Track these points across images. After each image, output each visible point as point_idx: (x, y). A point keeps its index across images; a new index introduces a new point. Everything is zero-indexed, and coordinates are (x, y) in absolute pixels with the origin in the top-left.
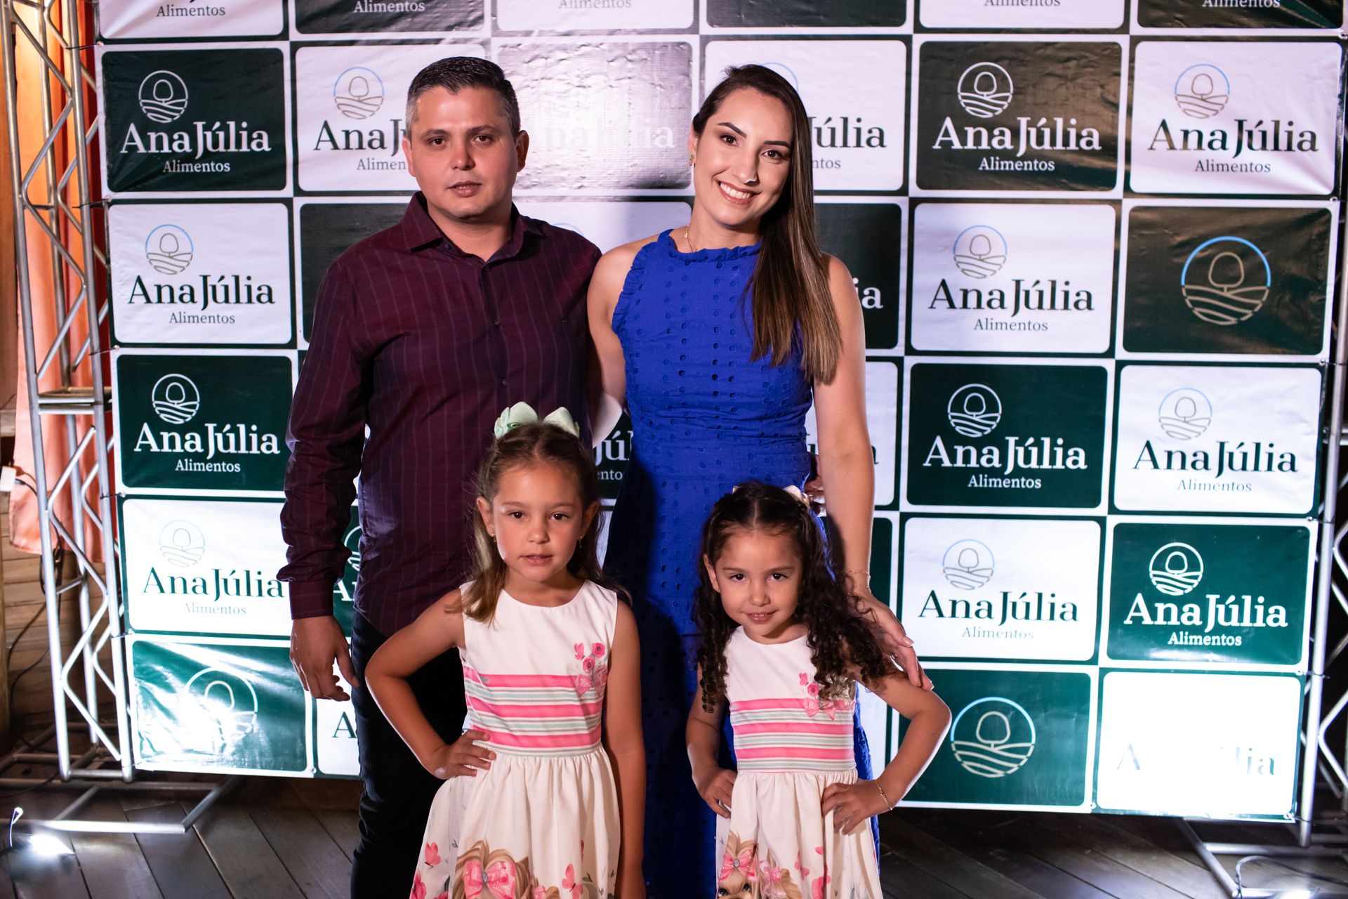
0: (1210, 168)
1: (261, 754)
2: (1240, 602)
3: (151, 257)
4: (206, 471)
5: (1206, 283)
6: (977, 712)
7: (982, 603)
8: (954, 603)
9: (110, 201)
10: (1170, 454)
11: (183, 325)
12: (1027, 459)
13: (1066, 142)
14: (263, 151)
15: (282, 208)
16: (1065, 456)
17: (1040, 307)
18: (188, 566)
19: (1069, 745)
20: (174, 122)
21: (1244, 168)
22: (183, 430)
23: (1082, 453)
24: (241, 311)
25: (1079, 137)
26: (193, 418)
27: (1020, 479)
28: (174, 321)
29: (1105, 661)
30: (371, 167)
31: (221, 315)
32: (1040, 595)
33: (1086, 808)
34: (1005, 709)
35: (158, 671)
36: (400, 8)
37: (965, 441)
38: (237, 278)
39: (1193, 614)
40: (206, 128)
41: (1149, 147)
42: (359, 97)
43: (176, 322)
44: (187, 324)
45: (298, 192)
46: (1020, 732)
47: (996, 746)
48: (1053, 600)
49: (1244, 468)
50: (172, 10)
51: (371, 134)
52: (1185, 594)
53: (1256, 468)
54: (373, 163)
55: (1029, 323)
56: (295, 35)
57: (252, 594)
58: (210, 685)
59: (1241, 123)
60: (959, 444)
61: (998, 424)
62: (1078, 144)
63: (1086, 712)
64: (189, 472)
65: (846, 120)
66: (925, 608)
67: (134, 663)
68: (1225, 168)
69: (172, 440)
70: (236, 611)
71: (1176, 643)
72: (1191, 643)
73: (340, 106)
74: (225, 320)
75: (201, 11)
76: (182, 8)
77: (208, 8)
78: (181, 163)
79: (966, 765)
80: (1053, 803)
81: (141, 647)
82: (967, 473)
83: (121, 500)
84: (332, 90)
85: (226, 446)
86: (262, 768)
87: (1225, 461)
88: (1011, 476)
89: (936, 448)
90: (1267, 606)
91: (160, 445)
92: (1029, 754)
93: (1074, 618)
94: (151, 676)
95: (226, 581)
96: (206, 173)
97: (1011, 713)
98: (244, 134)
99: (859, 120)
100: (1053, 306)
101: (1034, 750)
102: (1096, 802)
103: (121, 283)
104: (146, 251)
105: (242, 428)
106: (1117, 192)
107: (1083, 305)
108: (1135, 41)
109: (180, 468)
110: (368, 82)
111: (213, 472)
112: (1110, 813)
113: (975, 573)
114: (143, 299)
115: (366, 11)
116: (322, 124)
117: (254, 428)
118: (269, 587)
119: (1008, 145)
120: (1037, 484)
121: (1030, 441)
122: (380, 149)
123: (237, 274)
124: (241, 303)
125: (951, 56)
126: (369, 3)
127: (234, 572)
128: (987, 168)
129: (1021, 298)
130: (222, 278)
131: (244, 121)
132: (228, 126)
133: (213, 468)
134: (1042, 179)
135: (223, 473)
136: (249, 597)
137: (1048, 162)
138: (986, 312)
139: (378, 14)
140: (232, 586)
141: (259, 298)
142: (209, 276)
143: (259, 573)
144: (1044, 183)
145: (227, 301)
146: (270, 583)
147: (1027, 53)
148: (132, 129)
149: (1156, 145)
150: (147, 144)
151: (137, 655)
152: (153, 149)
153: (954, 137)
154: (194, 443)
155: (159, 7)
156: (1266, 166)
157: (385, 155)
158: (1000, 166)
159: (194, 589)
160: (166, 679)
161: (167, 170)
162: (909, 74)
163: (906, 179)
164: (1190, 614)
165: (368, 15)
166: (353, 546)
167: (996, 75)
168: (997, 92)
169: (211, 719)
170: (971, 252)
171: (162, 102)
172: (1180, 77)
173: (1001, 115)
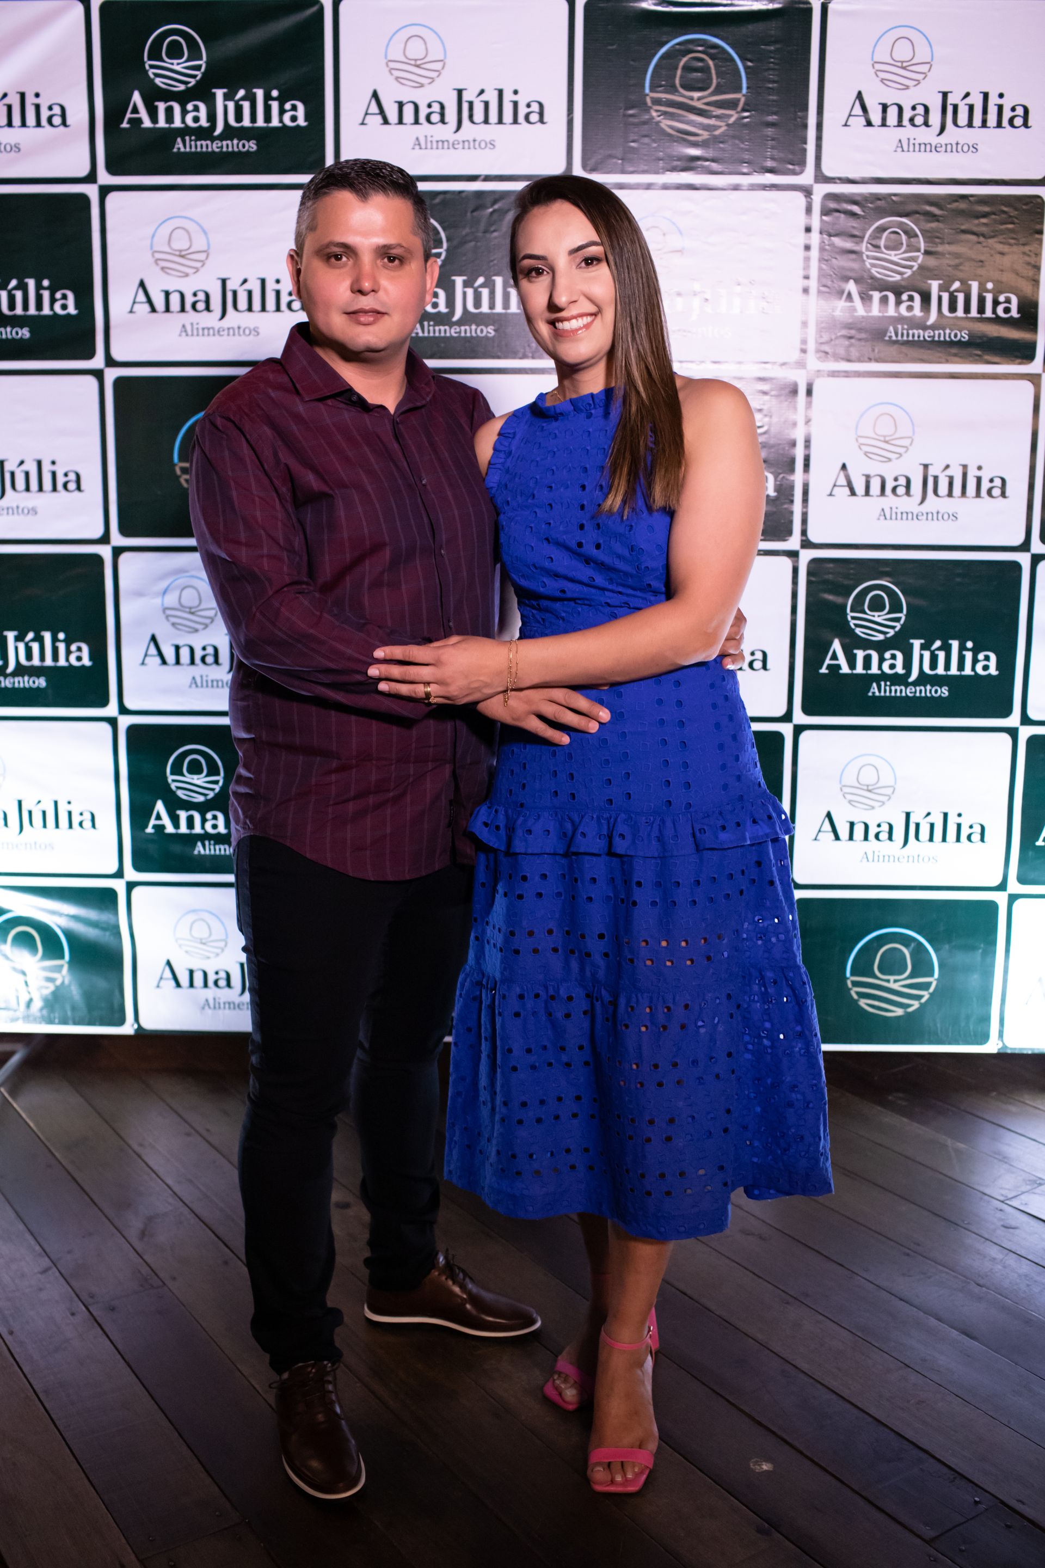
1: (74, 1008)
4: (6, 687)
6: (875, 945)
7: (882, 825)
8: (852, 825)
12: (934, 665)
13: (981, 310)
14: (69, 315)
15: (92, 381)
16: (976, 661)
17: (950, 494)
19: (975, 980)
23: (993, 657)
24: (45, 501)
25: (996, 303)
27: (925, 686)
29: (1014, 886)
30: (195, 333)
31: (21, 506)
32: (946, 815)
33: (991, 1047)
34: (906, 941)
36: (227, 147)
37: (866, 644)
38: (39, 463)
42: (181, 251)
45: (111, 362)
46: (922, 966)
47: (895, 981)
48: (959, 820)
51: (195, 294)
54: (197, 329)
55: (938, 513)
56: (105, 178)
57: (60, 826)
58: (13, 932)
60: (858, 648)
61: (902, 626)
62: (994, 311)
63: (994, 943)
66: (820, 831)
70: (43, 846)
73: (159, 262)
79: (863, 1003)
80: (956, 1042)
82: (868, 680)
84: (148, 242)
85: (29, 656)
86: (75, 1023)
88: (915, 684)
89: (834, 652)
92: (931, 990)
93: (982, 840)
95: (30, 813)
97: (913, 945)
98: (46, 295)
99: (752, 282)
100: (964, 494)
101: (937, 986)
102: (1002, 1041)
106: (1037, 366)
107: (997, 492)
110: (192, 235)
111: (13, 687)
112: (1017, 1052)
113: (875, 791)
115: (188, 150)
116: (137, 283)
117: (61, 636)
118: (80, 818)
119: (917, 312)
120: (944, 692)
121: (938, 644)
122: (205, 313)
123: (39, 457)
124: (45, 492)
125: (856, 209)
126: (191, 140)
127: (39, 802)
128: (894, 338)
129: (929, 484)
130: (22, 463)
131: (46, 278)
132: (26, 285)
133: (14, 683)
134: (954, 351)
135: (25, 688)
136: (57, 830)
137: (961, 332)
138: (890, 501)
139: (201, 153)
140: (37, 818)
141: (65, 486)
142: (7, 460)
143: (69, 803)
144: (955, 355)
145: (28, 489)
146: (81, 814)
147: (941, 208)
153: (858, 303)
157: (211, 319)
158: (908, 335)
162: (808, 230)
163: (804, 350)
165: (190, 154)
166: (177, 770)
167: (906, 232)
168: (905, 252)
169: (15, 969)
170: (875, 431)
173: (909, 278)
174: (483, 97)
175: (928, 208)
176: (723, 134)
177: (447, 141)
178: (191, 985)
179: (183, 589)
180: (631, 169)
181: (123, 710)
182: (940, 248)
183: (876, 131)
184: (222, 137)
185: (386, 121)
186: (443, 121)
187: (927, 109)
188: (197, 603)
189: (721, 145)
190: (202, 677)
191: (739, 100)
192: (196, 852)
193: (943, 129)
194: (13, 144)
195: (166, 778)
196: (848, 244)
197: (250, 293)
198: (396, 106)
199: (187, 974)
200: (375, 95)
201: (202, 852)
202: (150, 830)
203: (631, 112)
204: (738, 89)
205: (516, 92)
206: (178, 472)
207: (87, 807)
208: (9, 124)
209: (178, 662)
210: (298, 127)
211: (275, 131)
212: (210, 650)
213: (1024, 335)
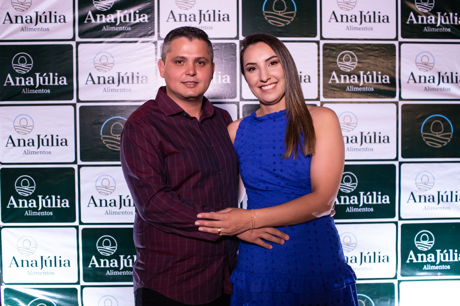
0: (429, 90)
2: (448, 252)
3: (16, 127)
4: (38, 215)
5: (430, 132)
7: (353, 257)
10: (420, 197)
11: (29, 155)
12: (368, 201)
13: (377, 80)
14: (64, 85)
15: (72, 108)
16: (382, 199)
17: (370, 142)
18: (29, 255)
20: (27, 73)
21: (441, 90)
22: (28, 198)
23: (388, 197)
24: (54, 149)
25: (382, 78)
27: (365, 208)
28: (25, 154)
29: (400, 277)
31: (45, 151)
32: (375, 253)
34: (363, 298)
35: (15, 301)
36: (121, 29)
37: (344, 194)
38: (52, 136)
39: (431, 258)
40: (40, 76)
41: (407, 82)
42: (104, 63)
43: (26, 154)
44: (31, 155)
45: (79, 101)
48: (379, 255)
49: (447, 201)
50: (27, 29)
51: (109, 78)
52: (428, 250)
53: (452, 201)
54: (110, 90)
55: (366, 148)
56: (78, 39)
57: (57, 266)
58: (38, 305)
59: (439, 73)
60: (342, 195)
61: (356, 187)
62: (382, 81)
63: (394, 298)
64: (30, 216)
67: (4, 298)
68: (435, 89)
69: (23, 203)
70: (50, 273)
71: (426, 269)
72: (431, 269)
73: (96, 67)
74: (47, 153)
75: (39, 29)
76: (31, 28)
77: (42, 28)
78: (29, 90)
81: (8, 291)
82: (345, 206)
83: (1, 228)
84: (93, 61)
85: (47, 204)
87: (440, 199)
88: (362, 207)
90: (458, 253)
91: (18, 204)
93: (388, 261)
94: (12, 303)
95: (46, 261)
96: (40, 94)
97: (365, 300)
98: (56, 78)
99: (300, 72)
100: (375, 142)
103: (3, 138)
104: (14, 125)
105: (54, 197)
106: (396, 99)
107: (386, 141)
108: (400, 43)
109: (26, 214)
110: (108, 58)
111: (41, 215)
113: (350, 245)
114: (12, 145)
116: (89, 74)
117: (59, 197)
118: (64, 263)
119: (356, 81)
120: (372, 210)
121: (369, 193)
122: (112, 84)
123: (52, 134)
124: (54, 146)
125: (334, 48)
126: (108, 27)
127: (49, 257)
128: (349, 90)
129: (363, 139)
130: (46, 136)
131: (56, 73)
132: (49, 75)
134: (369, 94)
135: (45, 216)
137: (371, 88)
138: (350, 145)
139: (112, 31)
140: (48, 263)
141: (61, 144)
142: (41, 135)
143: (60, 257)
144: (370, 96)
145: (48, 145)
146: (65, 261)
147: (362, 48)
148: (9, 76)
149: (410, 81)
150: (15, 82)
151: (6, 294)
152: (18, 84)
153: (336, 79)
154: (33, 204)
155: (22, 28)
156: (449, 89)
157: (114, 86)
158: (354, 89)
159: (32, 265)
160: (19, 304)
161: (23, 92)
162: (319, 55)
163: (319, 95)
164: (430, 258)
165: (108, 31)
166: (100, 244)
167: (351, 56)
168: (351, 62)
170: (344, 122)
171: (22, 65)
172: (417, 56)
173: (353, 70)
174: (208, 13)
175: (358, 48)
176: (289, 25)
179: (103, 180)
181: (81, 223)
182: (363, 61)
183: (340, 23)
184: (119, 26)
185: (175, 20)
186: (195, 20)
187: (356, 17)
188: (108, 184)
189: (289, 28)
190: (109, 211)
191: (294, 14)
192: (107, 274)
193: (361, 23)
194: (46, 28)
195: (96, 247)
196: (332, 60)
197: (128, 77)
198: (179, 15)
200: (172, 12)
201: (109, 274)
202: (90, 266)
203: (258, 17)
204: (294, 10)
205: (219, 11)
206: (102, 138)
207: (67, 259)
208: (46, 22)
209: (101, 206)
210: (145, 22)
211: (137, 24)
212: (113, 201)
213: (392, 89)
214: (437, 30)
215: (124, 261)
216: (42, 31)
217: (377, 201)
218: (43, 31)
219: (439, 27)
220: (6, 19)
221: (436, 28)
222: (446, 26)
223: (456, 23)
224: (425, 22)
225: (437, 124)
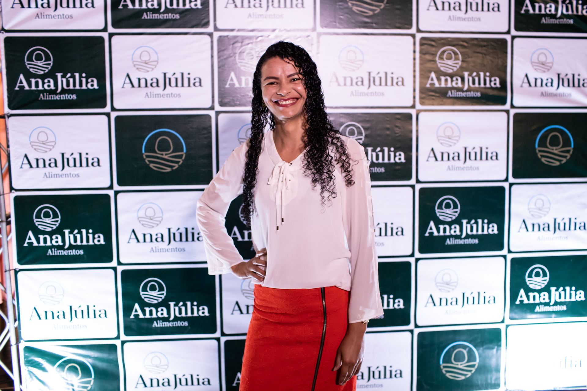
0: (547, 95)
2: (564, 290)
3: (32, 144)
4: (64, 255)
5: (547, 147)
6: (452, 350)
7: (453, 299)
8: (441, 299)
9: (9, 115)
10: (533, 225)
11: (50, 178)
12: (472, 230)
13: (485, 84)
14: (94, 89)
15: (105, 118)
16: (488, 228)
17: (476, 159)
18: (55, 304)
19: (493, 362)
20: (45, 74)
21: (560, 95)
22: (51, 234)
23: (495, 226)
24: (83, 171)
25: (491, 81)
26: (57, 228)
27: (468, 239)
28: (45, 177)
29: (508, 321)
30: (152, 96)
31: (72, 173)
32: (479, 293)
33: (501, 390)
34: (465, 347)
35: (38, 361)
36: (166, 17)
37: (444, 223)
38: (80, 154)
40: (63, 77)
41: (521, 85)
42: (145, 61)
43: (47, 177)
44: (53, 179)
45: (113, 109)
46: (471, 357)
47: (461, 365)
48: (485, 295)
49: (565, 229)
50: (44, 15)
51: (152, 80)
52: (541, 288)
53: (570, 229)
54: (153, 95)
55: (471, 167)
56: (111, 29)
57: (90, 317)
58: (67, 366)
59: (559, 75)
60: (441, 224)
61: (458, 214)
62: (490, 84)
63: (500, 346)
64: (55, 255)
65: (386, 73)
66: (427, 303)
67: (25, 358)
68: (553, 95)
69: (45, 240)
70: (82, 327)
71: (539, 311)
72: (545, 310)
73: (136, 66)
74: (74, 176)
75: (60, 17)
76: (49, 14)
77: (63, 15)
78: (49, 95)
79: (448, 375)
81: (29, 349)
82: (445, 238)
83: (16, 272)
84: (131, 57)
85: (75, 241)
87: (556, 227)
88: (465, 238)
89: (431, 227)
90: (576, 291)
91: (38, 240)
93: (494, 302)
94: (34, 364)
95: (76, 311)
96: (63, 100)
97: (467, 349)
98: (84, 80)
99: (392, 73)
100: (481, 159)
101: (478, 366)
102: (506, 387)
103: (16, 158)
104: (30, 140)
106: (507, 106)
107: (494, 158)
108: (513, 38)
109: (50, 254)
110: (151, 54)
113: (450, 284)
114: (28, 166)
115: (149, 18)
116: (126, 75)
117: (91, 231)
118: (100, 313)
119: (460, 85)
120: (476, 241)
121: (473, 221)
122: (157, 87)
123: (80, 152)
124: (83, 167)
125: (433, 43)
126: (150, 14)
127: (80, 306)
128: (451, 96)
129: (467, 155)
130: (72, 154)
131: (84, 73)
132: (75, 76)
133: (68, 253)
135: (73, 255)
136: (89, 319)
137: (477, 93)
138: (451, 163)
139: (155, 19)
140: (79, 314)
141: (92, 164)
142: (65, 153)
143: (94, 306)
144: (476, 102)
145: (75, 166)
146: (100, 311)
147: (467, 43)
148: (22, 77)
149: (524, 85)
150: (30, 85)
151: (26, 353)
152: (33, 88)
153: (436, 81)
154: (57, 240)
155: (36, 14)
156: (570, 94)
157: (159, 90)
158: (456, 94)
159: (58, 317)
160: (42, 365)
161: (41, 98)
162: (414, 52)
163: (414, 101)
164: (544, 297)
165: (150, 20)
166: (145, 289)
167: (454, 53)
168: (454, 61)
169: (68, 383)
170: (444, 134)
171: (38, 63)
172: (533, 53)
173: (456, 71)
175: (462, 43)
176: (379, 13)
177: (263, 15)
178: (152, 386)
179: (147, 209)
180: (341, 27)
181: (120, 263)
183: (440, 12)
184: (164, 13)
185: (236, 6)
186: (260, 6)
187: (460, 4)
188: (153, 214)
189: (378, 18)
190: (156, 247)
192: (153, 326)
193: (466, 11)
194: (69, 15)
195: (139, 293)
196: (430, 58)
197: (176, 79)
199: (150, 381)
201: (157, 326)
202: (132, 317)
203: (340, 3)
206: (144, 157)
207: (102, 308)
208: (68, 6)
209: (145, 241)
210: (198, 9)
211: (187, 10)
212: (160, 236)
213: (502, 94)
214: (557, 22)
215: (175, 309)
216: (63, 18)
217: (483, 230)
218: (65, 19)
219: (560, 18)
220: (15, 2)
221: (556, 18)
222: (568, 17)
223: (580, 13)
224: (543, 12)
225: (555, 138)
